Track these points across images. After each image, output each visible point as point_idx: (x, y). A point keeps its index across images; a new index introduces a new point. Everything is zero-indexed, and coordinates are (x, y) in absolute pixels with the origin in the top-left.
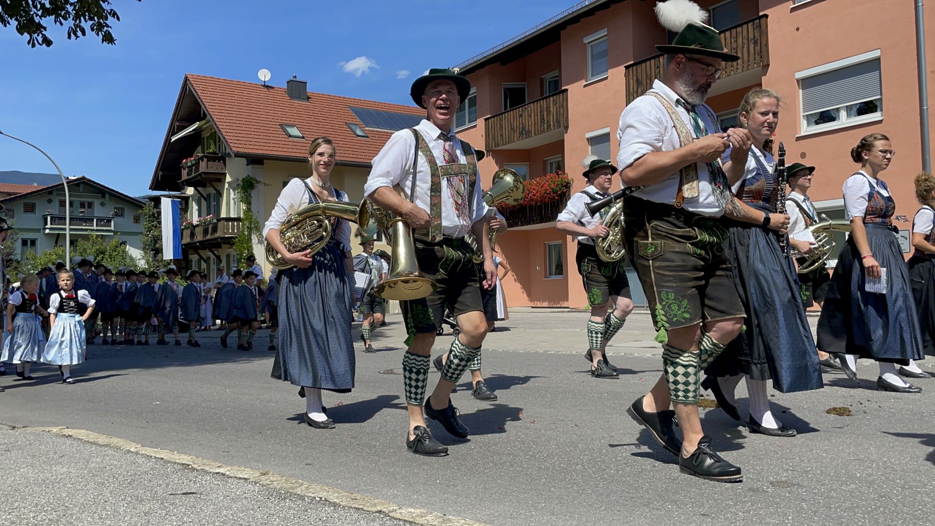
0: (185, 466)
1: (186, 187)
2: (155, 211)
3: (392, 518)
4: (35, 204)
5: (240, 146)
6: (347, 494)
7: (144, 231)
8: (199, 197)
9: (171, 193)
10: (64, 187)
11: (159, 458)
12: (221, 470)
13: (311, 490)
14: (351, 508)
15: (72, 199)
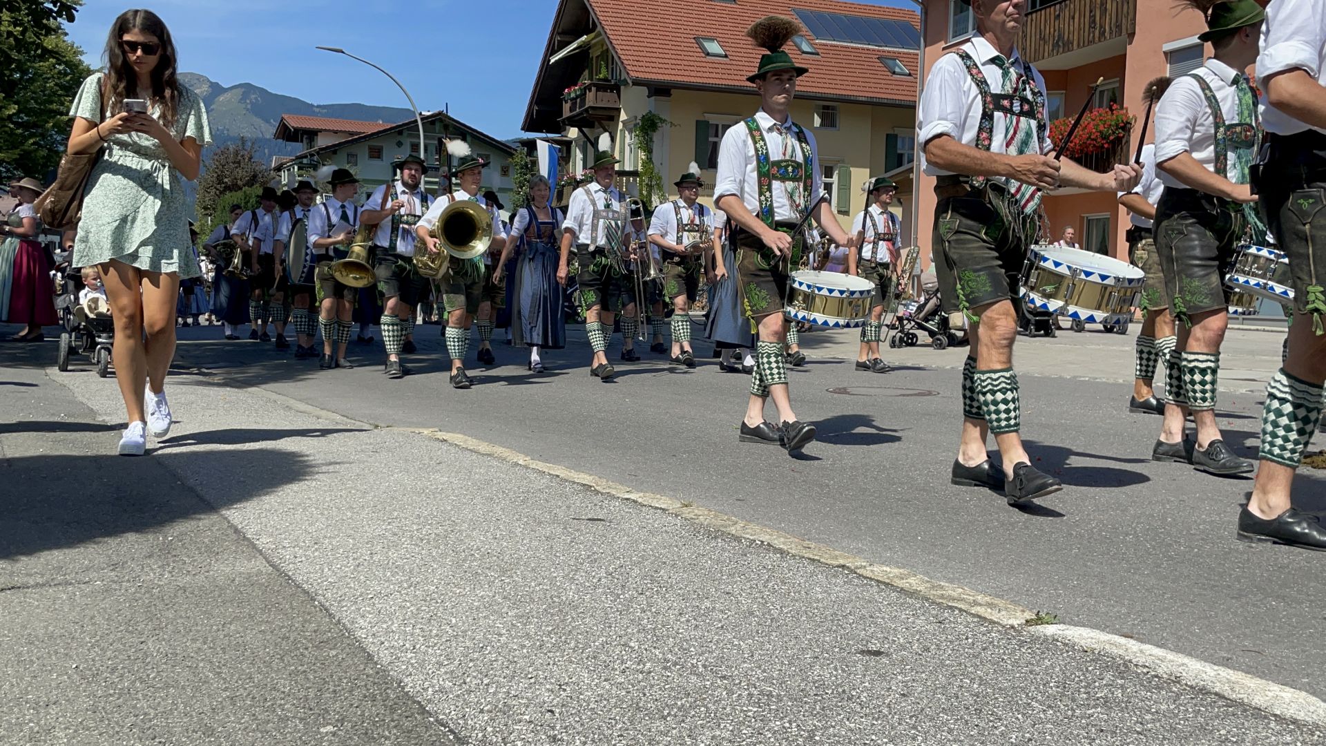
0: (587, 487)
1: (567, 127)
2: (528, 159)
3: (860, 575)
4: (382, 147)
5: (640, 69)
6: (797, 540)
7: (515, 187)
8: (584, 142)
9: (550, 135)
10: (418, 125)
11: (554, 475)
12: (633, 496)
13: (749, 531)
14: (804, 557)
15: (427, 141)
